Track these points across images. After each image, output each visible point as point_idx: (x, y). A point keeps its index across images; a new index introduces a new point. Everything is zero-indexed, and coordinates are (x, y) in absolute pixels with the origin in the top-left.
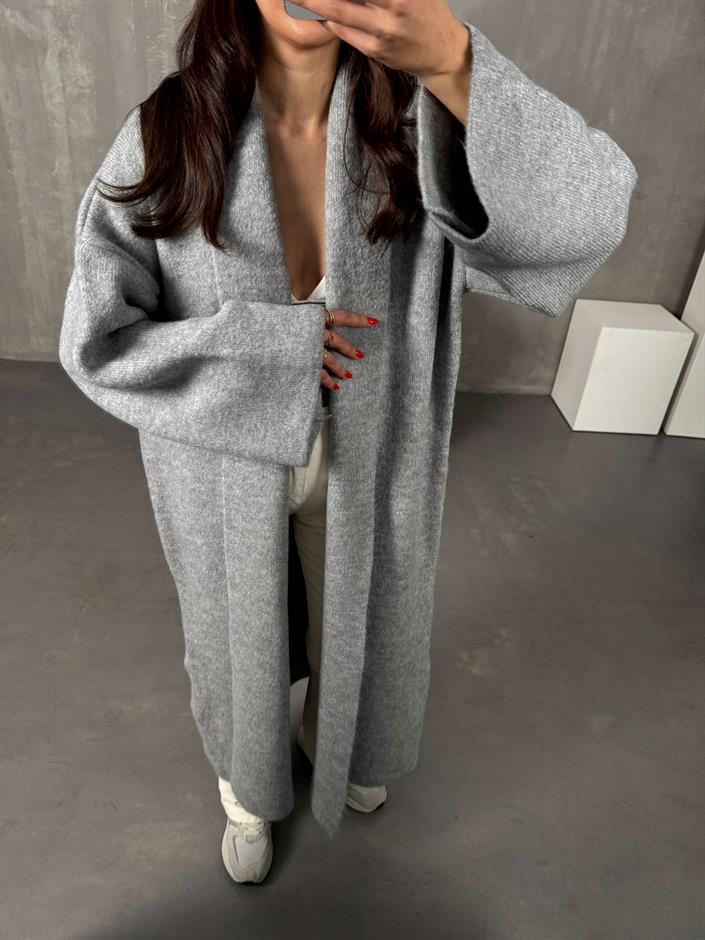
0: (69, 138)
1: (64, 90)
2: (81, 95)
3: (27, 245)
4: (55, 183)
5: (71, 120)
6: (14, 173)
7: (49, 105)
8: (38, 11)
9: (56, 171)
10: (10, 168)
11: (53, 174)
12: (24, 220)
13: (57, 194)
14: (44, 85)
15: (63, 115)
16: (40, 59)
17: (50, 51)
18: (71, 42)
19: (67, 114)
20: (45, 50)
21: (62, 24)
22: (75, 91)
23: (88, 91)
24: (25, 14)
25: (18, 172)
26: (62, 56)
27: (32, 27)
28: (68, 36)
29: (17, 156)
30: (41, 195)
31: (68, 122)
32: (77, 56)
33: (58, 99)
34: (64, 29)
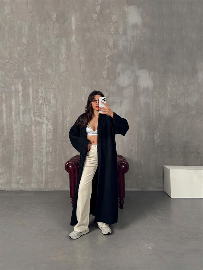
0: (46, 140)
1: (46, 130)
2: (50, 131)
3: (34, 162)
4: (42, 148)
5: (47, 136)
6: (33, 147)
7: (43, 133)
8: (43, 117)
9: (43, 146)
10: (33, 146)
11: (42, 147)
12: (34, 157)
13: (42, 151)
14: (42, 130)
15: (46, 135)
16: (42, 125)
17: (44, 124)
18: (49, 122)
19: (47, 135)
20: (43, 124)
21: (47, 119)
22: (49, 130)
23: (51, 130)
24: (40, 118)
25: (34, 147)
26: (47, 124)
27: (41, 120)
28: (48, 121)
29: (34, 144)
30: (39, 151)
31: (46, 136)
32: (50, 124)
33: (45, 132)
34: (48, 120)
